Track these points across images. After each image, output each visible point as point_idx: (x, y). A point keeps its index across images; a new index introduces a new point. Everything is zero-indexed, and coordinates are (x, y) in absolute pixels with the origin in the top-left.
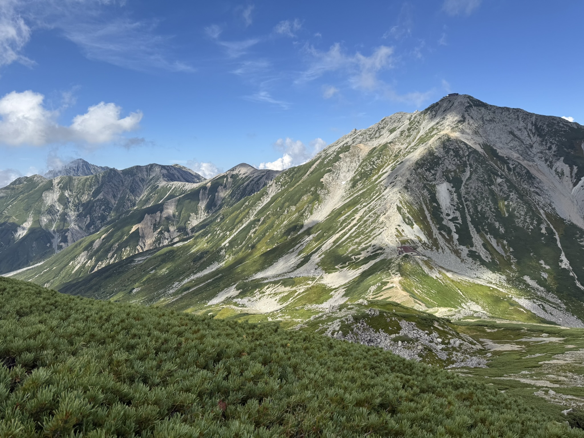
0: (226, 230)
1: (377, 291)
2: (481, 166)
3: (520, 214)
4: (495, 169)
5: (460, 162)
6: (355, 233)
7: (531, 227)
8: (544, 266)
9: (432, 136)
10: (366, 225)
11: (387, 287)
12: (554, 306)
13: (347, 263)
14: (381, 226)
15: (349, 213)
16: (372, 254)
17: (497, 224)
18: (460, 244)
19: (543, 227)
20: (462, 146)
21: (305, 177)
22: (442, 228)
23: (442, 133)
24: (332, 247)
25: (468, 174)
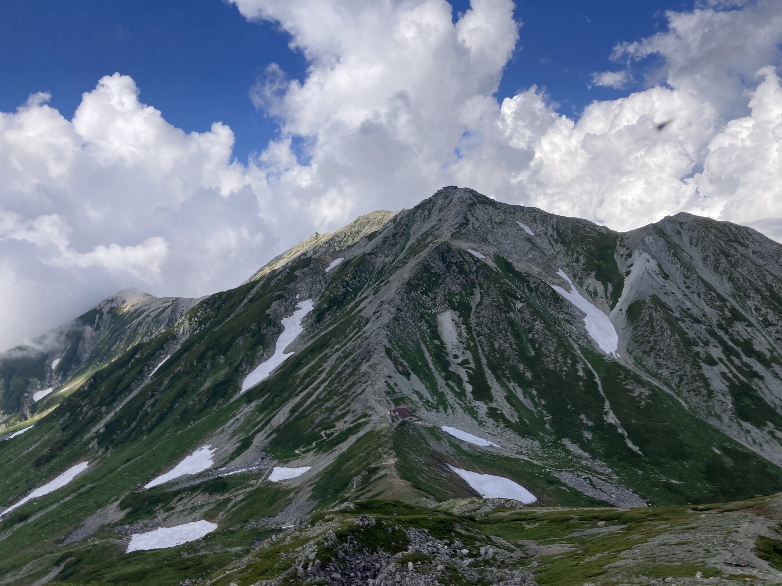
0: (100, 404)
1: (363, 484)
2: (494, 285)
3: (549, 351)
4: (512, 290)
5: (467, 281)
6: (326, 393)
7: (565, 368)
8: (585, 422)
9: (427, 245)
10: (341, 379)
11: (378, 476)
12: (603, 478)
13: (314, 444)
14: (364, 379)
15: (313, 363)
16: (351, 426)
17: (521, 367)
18: (476, 399)
19: (579, 366)
20: (468, 258)
21: (240, 309)
22: (450, 376)
23: (439, 240)
24: (288, 418)
25: (478, 297)
